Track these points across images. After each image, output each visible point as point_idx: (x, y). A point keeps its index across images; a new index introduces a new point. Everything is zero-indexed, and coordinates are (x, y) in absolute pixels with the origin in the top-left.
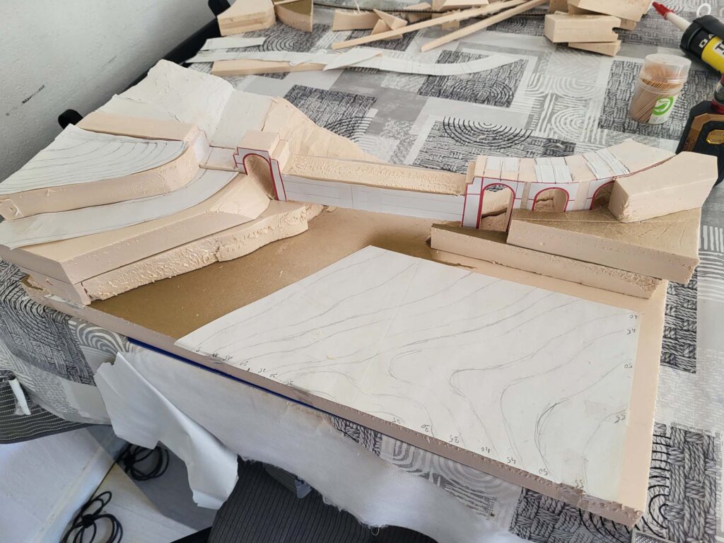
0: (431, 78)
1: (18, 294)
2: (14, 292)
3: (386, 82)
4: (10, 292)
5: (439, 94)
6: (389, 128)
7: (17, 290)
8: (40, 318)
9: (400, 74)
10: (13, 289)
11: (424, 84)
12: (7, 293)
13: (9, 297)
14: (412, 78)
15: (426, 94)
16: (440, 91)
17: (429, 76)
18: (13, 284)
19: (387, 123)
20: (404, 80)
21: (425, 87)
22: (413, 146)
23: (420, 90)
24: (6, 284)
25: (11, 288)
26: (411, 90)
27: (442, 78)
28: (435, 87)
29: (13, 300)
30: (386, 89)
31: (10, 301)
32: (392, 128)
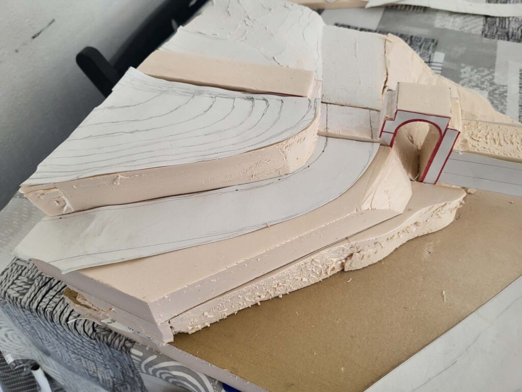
0: (489, 19)
1: (55, 300)
2: (49, 296)
3: (439, 22)
4: (44, 297)
5: (508, 37)
6: (467, 75)
7: (52, 293)
8: (88, 339)
9: (452, 13)
10: (47, 292)
11: (484, 25)
12: (39, 298)
13: (43, 305)
14: (468, 19)
15: (493, 37)
16: (507, 33)
17: (487, 17)
18: (46, 284)
19: (462, 71)
20: (459, 20)
21: (487, 29)
22: (508, 99)
23: (483, 32)
24: (36, 282)
25: (44, 290)
26: (473, 31)
27: (502, 19)
28: (500, 30)
29: (49, 309)
30: (444, 31)
31: (44, 310)
32: (471, 76)
